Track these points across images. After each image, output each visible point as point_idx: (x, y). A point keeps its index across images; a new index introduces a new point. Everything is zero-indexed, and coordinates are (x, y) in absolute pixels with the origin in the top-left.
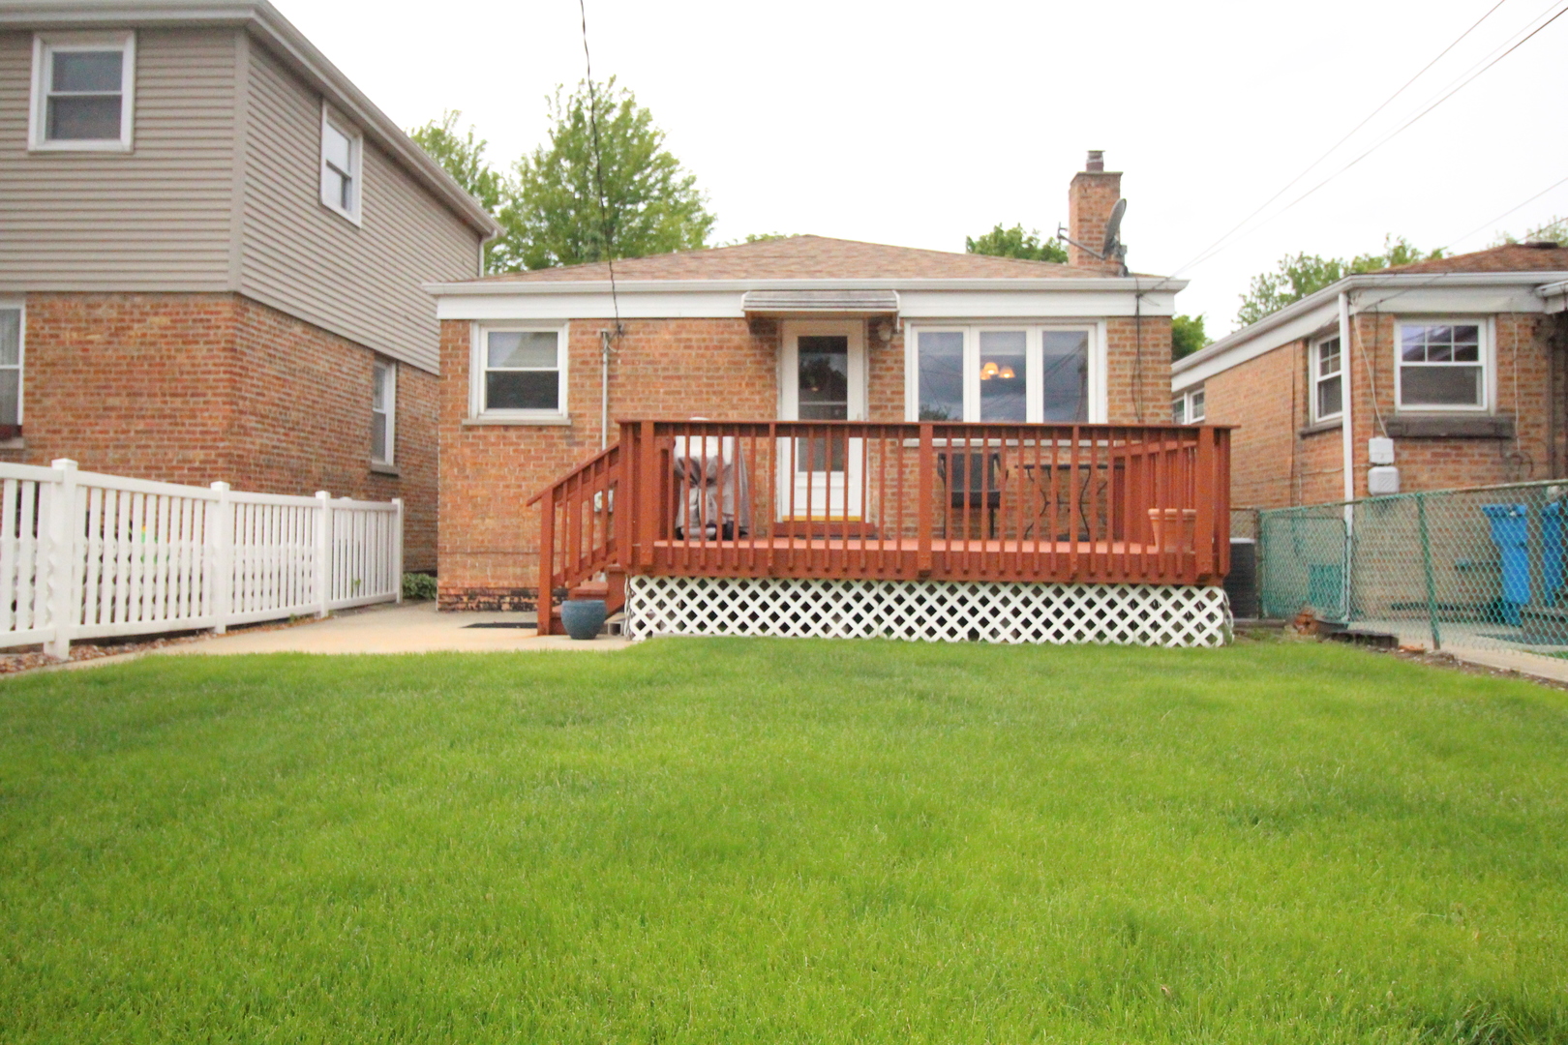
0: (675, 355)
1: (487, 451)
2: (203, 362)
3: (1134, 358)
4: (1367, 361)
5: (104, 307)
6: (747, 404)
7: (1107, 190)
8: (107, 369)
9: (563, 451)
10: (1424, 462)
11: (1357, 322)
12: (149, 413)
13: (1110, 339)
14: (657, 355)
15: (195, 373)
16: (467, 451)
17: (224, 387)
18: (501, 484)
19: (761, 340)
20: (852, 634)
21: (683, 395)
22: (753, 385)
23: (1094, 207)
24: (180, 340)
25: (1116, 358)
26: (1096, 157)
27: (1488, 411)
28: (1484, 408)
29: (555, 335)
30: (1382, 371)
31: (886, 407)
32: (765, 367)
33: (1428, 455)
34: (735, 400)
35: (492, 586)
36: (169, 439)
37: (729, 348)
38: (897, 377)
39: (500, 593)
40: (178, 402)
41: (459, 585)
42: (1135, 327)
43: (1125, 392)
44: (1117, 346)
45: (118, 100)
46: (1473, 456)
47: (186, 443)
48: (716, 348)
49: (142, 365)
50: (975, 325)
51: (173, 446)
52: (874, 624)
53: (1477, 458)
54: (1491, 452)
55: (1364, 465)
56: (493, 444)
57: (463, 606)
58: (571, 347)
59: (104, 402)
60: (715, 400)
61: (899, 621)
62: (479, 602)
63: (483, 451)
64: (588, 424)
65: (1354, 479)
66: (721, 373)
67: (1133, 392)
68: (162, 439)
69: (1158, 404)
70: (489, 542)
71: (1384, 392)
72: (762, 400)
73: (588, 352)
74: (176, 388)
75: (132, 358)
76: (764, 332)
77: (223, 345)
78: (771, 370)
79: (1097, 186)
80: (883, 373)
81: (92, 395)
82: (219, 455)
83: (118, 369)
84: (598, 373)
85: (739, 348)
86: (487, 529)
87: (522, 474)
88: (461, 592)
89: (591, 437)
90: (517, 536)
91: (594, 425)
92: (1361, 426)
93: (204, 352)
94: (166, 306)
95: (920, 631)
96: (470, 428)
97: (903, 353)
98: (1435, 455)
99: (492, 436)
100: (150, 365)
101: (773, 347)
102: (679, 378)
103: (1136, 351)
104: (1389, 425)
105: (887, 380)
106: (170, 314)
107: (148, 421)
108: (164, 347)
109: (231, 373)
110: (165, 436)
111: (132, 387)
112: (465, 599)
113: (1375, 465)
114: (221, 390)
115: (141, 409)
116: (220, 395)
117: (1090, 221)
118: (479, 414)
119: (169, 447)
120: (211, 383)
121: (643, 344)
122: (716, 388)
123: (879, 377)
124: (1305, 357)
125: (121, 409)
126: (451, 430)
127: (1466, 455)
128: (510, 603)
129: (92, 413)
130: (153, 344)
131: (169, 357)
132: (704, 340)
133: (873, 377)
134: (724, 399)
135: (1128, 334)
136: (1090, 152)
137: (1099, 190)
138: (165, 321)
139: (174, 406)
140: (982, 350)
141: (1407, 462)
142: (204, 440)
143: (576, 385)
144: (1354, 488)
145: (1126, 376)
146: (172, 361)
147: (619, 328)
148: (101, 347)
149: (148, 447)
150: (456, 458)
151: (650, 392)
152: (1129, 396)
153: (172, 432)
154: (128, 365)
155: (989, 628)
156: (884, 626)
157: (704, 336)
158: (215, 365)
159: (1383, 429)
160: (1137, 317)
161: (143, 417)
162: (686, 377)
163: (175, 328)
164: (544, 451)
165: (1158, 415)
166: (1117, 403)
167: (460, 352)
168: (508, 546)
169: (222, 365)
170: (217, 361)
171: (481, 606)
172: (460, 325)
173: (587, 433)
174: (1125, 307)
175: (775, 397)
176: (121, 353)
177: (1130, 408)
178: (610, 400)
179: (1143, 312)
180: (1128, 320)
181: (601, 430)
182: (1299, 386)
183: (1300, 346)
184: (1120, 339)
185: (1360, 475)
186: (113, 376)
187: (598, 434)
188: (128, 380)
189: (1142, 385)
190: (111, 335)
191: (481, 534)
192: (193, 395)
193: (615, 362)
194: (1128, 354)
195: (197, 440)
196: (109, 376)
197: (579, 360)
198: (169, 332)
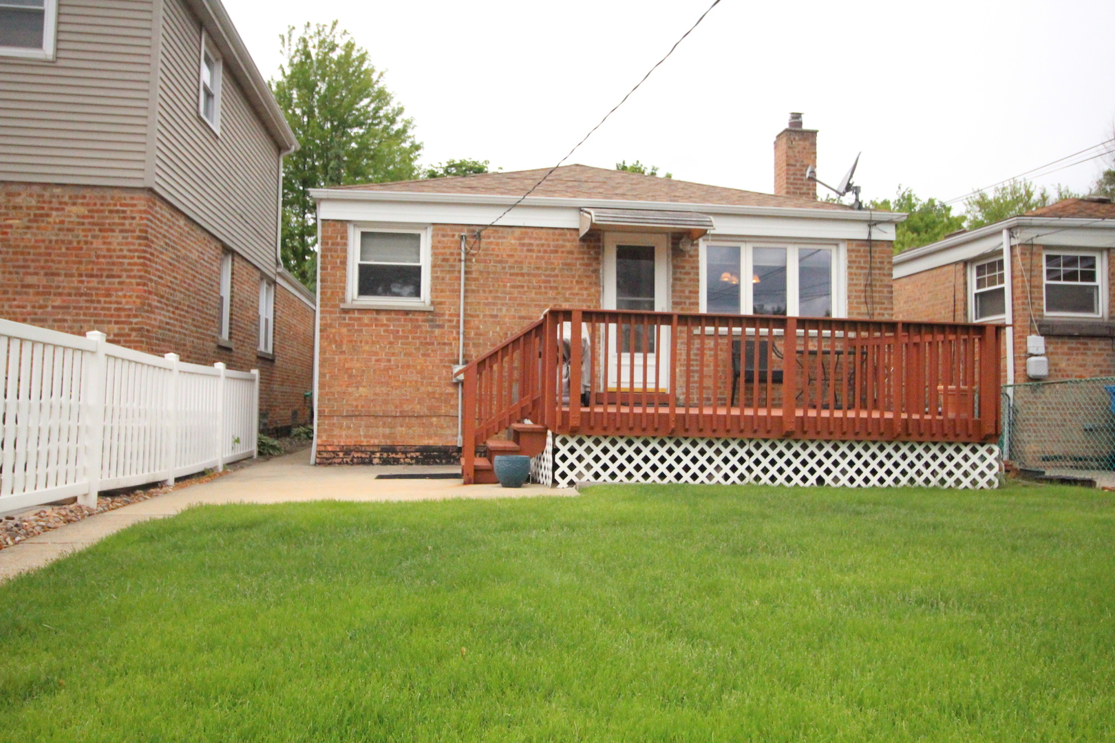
0: (520, 256)
1: (361, 331)
2: (118, 247)
3: (867, 271)
4: (1026, 279)
5: (24, 196)
6: (577, 297)
7: (807, 143)
8: (27, 250)
9: (427, 332)
10: (1063, 354)
11: (1018, 251)
12: (66, 291)
13: (850, 256)
14: (505, 256)
15: (111, 257)
16: (344, 330)
17: (139, 271)
18: (374, 358)
19: (588, 247)
20: (730, 481)
21: (526, 289)
22: (582, 282)
23: (797, 155)
24: (97, 228)
25: (854, 271)
26: (796, 118)
27: (1103, 318)
28: (1100, 315)
29: (417, 237)
30: (1034, 287)
31: (685, 303)
32: (591, 269)
33: (1066, 347)
34: (567, 294)
35: (365, 444)
36: (85, 315)
37: (563, 252)
38: (693, 280)
39: (372, 449)
40: (94, 282)
41: (336, 444)
42: (868, 248)
43: (860, 297)
44: (855, 262)
45: (40, 14)
46: (1095, 350)
47: (102, 318)
48: (552, 252)
49: (60, 249)
50: (749, 242)
51: (89, 321)
52: (746, 473)
53: (1097, 351)
54: (1106, 347)
55: (1023, 355)
56: (367, 325)
57: (340, 460)
58: (433, 247)
59: (22, 280)
60: (551, 293)
61: (765, 471)
62: (354, 457)
63: (357, 331)
64: (447, 311)
65: (1014, 365)
66: (557, 272)
67: (865, 297)
68: (78, 314)
69: (884, 306)
70: (362, 407)
71: (1036, 302)
72: (589, 295)
73: (448, 251)
74: (92, 269)
75: (51, 241)
76: (591, 241)
77: (138, 233)
78: (596, 271)
79: (800, 140)
80: (682, 276)
81: (10, 273)
82: (132, 330)
83: (38, 251)
84: (457, 269)
85: (571, 252)
86: (361, 396)
87: (392, 351)
88: (338, 449)
89: (450, 321)
90: (386, 402)
91: (452, 311)
92: (1020, 326)
93: (120, 239)
94: (84, 197)
95: (781, 479)
96: (346, 311)
97: (698, 261)
98: (1070, 349)
99: (366, 318)
100: (67, 249)
101: (598, 253)
102: (522, 275)
103: (868, 266)
104: (1040, 327)
105: (686, 282)
106: (88, 205)
107: (65, 298)
108: (82, 234)
109: (144, 258)
110: (82, 312)
111: (50, 267)
112: (341, 455)
113: (1032, 355)
114: (135, 273)
115: (59, 287)
116: (134, 277)
117: (795, 166)
118: (353, 300)
119: (85, 321)
120: (126, 266)
121: (493, 247)
122: (552, 284)
123: (680, 280)
124: (965, 275)
125: (39, 286)
126: (331, 312)
127: (1090, 349)
128: (380, 458)
129: (10, 290)
130: (69, 230)
131: (86, 242)
132: (543, 245)
133: (675, 279)
134: (558, 294)
135: (862, 253)
136: (792, 113)
137: (801, 143)
138: (83, 210)
139: (91, 285)
140: (754, 261)
141: (1052, 353)
142: (119, 316)
143: (437, 277)
144: (1015, 372)
145: (860, 284)
146: (89, 246)
147: (476, 233)
148: (20, 231)
149: (65, 321)
150: (334, 336)
151: (499, 285)
152: (863, 300)
153: (87, 308)
154: (47, 248)
155: (832, 476)
156: (754, 475)
157: (543, 242)
158: (130, 251)
159: (1036, 329)
160: (869, 241)
161: (60, 294)
162: (529, 275)
163: (92, 217)
164: (410, 332)
165: (883, 315)
166: (855, 305)
167: (339, 247)
168: (379, 410)
169: (136, 251)
170: (132, 247)
171: (355, 460)
172: (339, 226)
173: (447, 317)
174: (860, 232)
175: (599, 292)
176: (40, 237)
177: (863, 309)
178: (466, 291)
179: (874, 237)
180: (864, 242)
181: (459, 315)
182: (960, 296)
183: (961, 266)
184: (856, 256)
185: (1019, 362)
186: (31, 257)
187: (455, 319)
188: (46, 261)
189: (872, 292)
190: (30, 221)
191: (356, 400)
192: (108, 277)
193: (470, 260)
194: (862, 268)
195: (112, 316)
196: (27, 257)
197: (440, 257)
198: (86, 221)
